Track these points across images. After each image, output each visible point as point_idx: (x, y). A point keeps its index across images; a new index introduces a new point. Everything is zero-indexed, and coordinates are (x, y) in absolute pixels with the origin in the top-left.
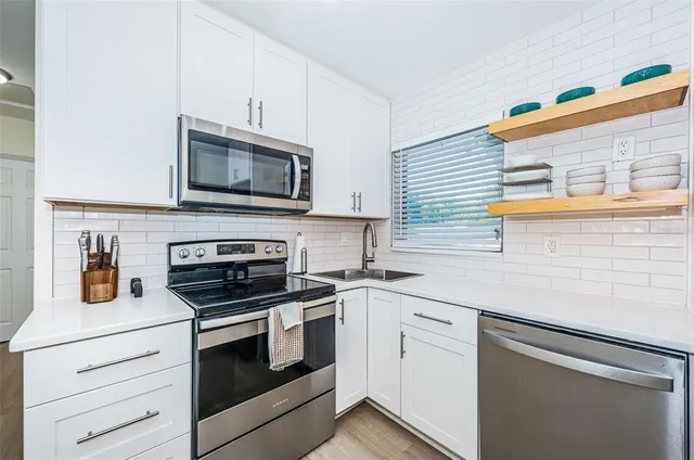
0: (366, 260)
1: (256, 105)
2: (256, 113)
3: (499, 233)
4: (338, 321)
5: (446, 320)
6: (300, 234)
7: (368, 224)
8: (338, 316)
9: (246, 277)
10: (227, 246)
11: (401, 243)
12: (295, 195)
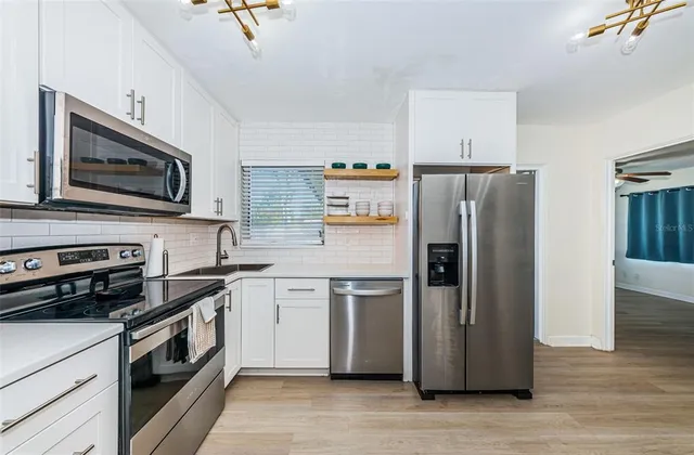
0: (220, 257)
1: (138, 98)
2: (138, 107)
3: (321, 234)
4: (226, 310)
5: (310, 288)
6: (156, 236)
7: (224, 225)
8: (227, 304)
9: (106, 288)
10: (72, 253)
11: (249, 242)
12: (179, 197)
